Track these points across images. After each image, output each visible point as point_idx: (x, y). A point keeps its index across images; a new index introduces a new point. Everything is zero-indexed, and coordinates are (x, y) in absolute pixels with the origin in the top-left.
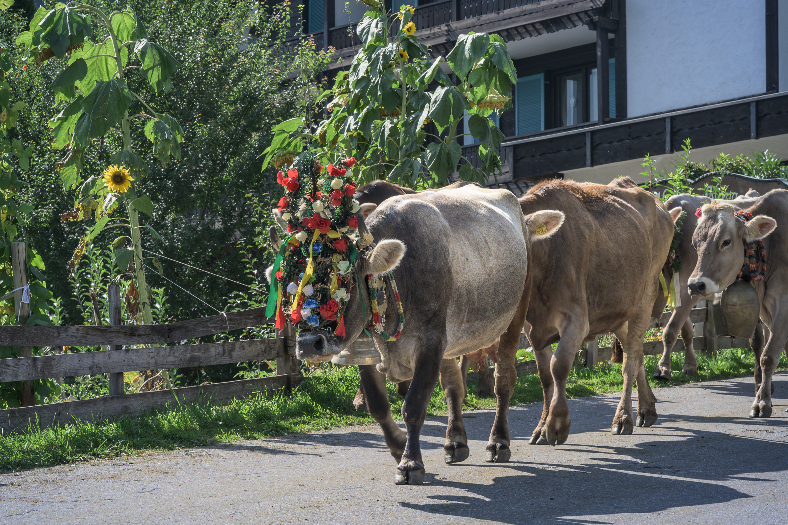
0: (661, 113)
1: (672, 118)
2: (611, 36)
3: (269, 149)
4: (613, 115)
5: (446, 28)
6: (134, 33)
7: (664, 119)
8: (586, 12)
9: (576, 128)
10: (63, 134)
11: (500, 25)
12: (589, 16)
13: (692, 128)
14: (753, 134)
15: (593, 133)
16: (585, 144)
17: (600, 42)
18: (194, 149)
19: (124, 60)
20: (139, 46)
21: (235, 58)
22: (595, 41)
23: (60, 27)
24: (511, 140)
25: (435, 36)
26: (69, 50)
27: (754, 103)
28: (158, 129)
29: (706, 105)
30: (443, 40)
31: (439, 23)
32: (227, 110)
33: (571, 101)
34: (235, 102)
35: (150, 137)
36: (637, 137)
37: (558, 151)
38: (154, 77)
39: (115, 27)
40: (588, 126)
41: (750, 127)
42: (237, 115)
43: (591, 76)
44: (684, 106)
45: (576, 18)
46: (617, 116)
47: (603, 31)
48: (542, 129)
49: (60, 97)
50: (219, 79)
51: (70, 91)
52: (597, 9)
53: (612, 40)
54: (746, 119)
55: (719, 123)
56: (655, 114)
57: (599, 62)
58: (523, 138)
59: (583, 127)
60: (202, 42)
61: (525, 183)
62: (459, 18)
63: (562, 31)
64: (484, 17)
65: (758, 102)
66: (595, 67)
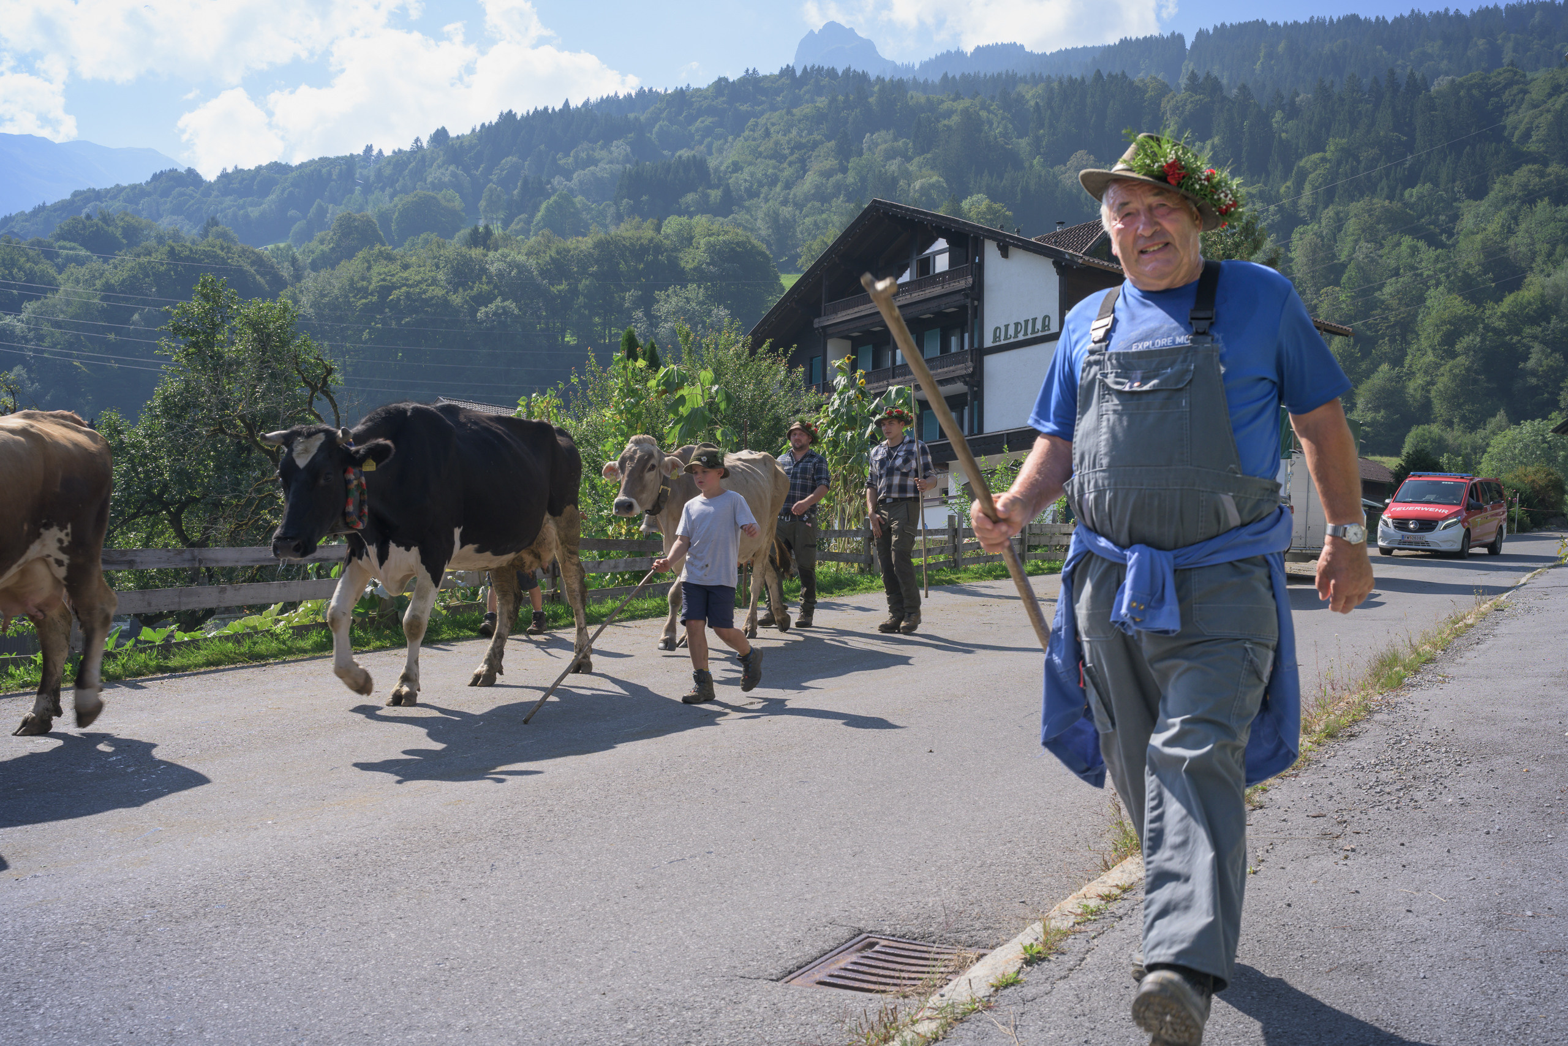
0: (1002, 431)
1: (1008, 434)
2: (975, 389)
4: (976, 431)
7: (1003, 435)
8: (962, 376)
12: (964, 379)
17: (969, 392)
21: (770, 397)
22: (966, 391)
25: (881, 387)
36: (989, 444)
42: (772, 428)
43: (964, 410)
44: (1014, 427)
45: (958, 379)
46: (978, 432)
47: (971, 386)
50: (761, 408)
52: (968, 374)
53: (976, 391)
56: (998, 432)
57: (969, 403)
60: (751, 387)
62: (893, 377)
66: (967, 405)
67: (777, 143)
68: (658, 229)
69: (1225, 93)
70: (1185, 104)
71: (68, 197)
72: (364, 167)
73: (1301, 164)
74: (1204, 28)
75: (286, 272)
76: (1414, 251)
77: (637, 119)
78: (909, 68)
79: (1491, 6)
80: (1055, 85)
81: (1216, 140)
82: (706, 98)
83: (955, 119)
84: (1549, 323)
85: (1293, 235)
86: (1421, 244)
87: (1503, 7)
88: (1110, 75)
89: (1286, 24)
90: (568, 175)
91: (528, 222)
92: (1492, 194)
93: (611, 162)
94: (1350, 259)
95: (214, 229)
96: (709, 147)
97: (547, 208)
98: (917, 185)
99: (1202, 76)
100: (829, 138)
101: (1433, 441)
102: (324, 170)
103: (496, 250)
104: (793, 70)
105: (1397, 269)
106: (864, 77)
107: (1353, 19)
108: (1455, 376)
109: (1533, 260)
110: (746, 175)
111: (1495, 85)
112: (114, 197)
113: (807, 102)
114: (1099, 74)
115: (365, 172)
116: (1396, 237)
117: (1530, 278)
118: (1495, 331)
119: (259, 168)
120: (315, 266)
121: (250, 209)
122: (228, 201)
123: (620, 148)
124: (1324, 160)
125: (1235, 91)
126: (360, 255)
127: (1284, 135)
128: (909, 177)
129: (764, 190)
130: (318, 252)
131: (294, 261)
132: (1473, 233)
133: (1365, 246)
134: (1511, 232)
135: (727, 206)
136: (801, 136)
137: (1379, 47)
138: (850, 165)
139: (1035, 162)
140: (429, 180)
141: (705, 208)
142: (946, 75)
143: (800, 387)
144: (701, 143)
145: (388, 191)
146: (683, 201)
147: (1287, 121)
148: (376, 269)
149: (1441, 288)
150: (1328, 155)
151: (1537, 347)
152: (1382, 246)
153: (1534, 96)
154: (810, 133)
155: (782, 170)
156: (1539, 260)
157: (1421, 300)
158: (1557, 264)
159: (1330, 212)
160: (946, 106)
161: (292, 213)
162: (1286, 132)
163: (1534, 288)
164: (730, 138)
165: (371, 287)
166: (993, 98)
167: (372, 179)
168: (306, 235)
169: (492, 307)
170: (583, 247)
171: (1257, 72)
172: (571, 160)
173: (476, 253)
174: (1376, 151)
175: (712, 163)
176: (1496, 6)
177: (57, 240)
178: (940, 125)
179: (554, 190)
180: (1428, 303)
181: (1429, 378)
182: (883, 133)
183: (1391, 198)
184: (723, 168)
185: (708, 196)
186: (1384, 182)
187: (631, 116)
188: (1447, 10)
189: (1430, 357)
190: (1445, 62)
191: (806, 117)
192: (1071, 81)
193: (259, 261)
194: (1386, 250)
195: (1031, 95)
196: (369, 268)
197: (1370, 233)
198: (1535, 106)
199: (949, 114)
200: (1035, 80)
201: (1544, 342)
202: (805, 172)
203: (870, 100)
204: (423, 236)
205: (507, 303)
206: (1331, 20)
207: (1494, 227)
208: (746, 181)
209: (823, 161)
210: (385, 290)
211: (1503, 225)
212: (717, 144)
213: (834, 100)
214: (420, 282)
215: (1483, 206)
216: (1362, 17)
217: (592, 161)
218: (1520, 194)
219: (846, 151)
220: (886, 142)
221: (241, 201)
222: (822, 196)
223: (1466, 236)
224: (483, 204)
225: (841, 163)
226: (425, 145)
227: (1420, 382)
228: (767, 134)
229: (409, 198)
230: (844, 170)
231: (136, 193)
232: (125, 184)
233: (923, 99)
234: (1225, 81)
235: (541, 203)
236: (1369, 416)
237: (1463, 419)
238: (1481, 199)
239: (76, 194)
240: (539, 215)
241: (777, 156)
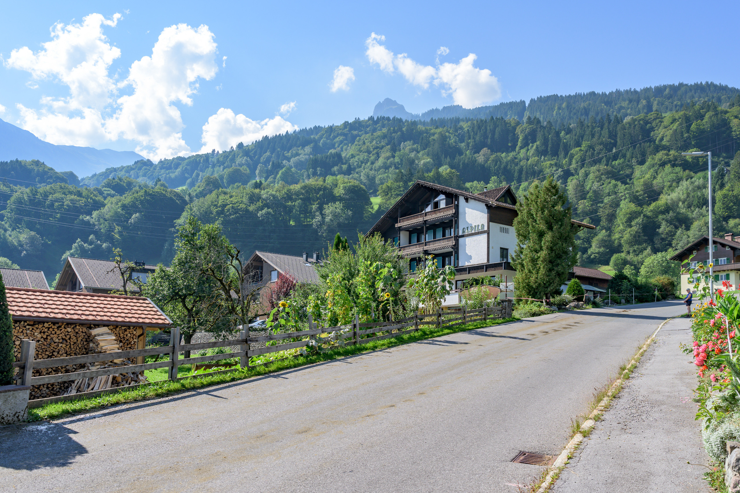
4: (456, 266)
7: (467, 268)
53: (456, 251)
57: (453, 255)
65: (486, 265)
67: (368, 147)
68: (324, 181)
69: (542, 124)
70: (526, 129)
71: (104, 170)
72: (212, 158)
73: (572, 152)
74: (533, 98)
75: (187, 198)
76: (616, 186)
77: (314, 138)
78: (417, 116)
79: (648, 87)
80: (475, 122)
81: (538, 143)
82: (340, 129)
83: (436, 136)
84: (669, 214)
85: (568, 180)
86: (619, 183)
87: (653, 87)
88: (497, 118)
89: (566, 96)
90: (289, 159)
91: (275, 178)
92: (647, 163)
93: (305, 155)
94: (590, 189)
95: (159, 183)
96: (342, 148)
97: (282, 173)
98: (422, 162)
99: (532, 118)
100: (387, 144)
101: (622, 260)
102: (198, 159)
103: (264, 190)
104: (374, 118)
105: (609, 193)
106: (400, 120)
107: (593, 93)
108: (631, 234)
109: (663, 188)
110: (356, 159)
111: (649, 119)
112: (121, 171)
113: (379, 130)
114: (492, 118)
115: (213, 159)
116: (609, 180)
117: (662, 196)
118: (648, 217)
119: (174, 159)
120: (197, 196)
121: (171, 174)
122: (163, 171)
123: (308, 149)
124: (580, 150)
125: (545, 123)
126: (214, 192)
127: (565, 141)
128: (419, 159)
129: (364, 164)
130: (198, 191)
131: (189, 195)
132: (639, 179)
133: (596, 185)
134: (655, 178)
135: (349, 171)
136: (377, 144)
137: (603, 104)
138: (396, 155)
139: (467, 152)
140: (237, 163)
141: (341, 172)
142: (432, 119)
144: (338, 147)
145: (222, 167)
146: (333, 169)
147: (566, 135)
148: (220, 197)
149: (626, 200)
150: (582, 148)
151: (664, 223)
152: (603, 184)
153: (665, 123)
154: (380, 143)
155: (370, 157)
156: (665, 189)
157: (618, 205)
158: (672, 190)
159: (582, 172)
160: (432, 131)
161: (186, 175)
162: (565, 139)
163: (664, 200)
164: (350, 145)
165: (219, 205)
166: (451, 128)
167: (215, 162)
168: (192, 185)
169: (264, 211)
170: (297, 188)
171: (554, 115)
172: (290, 154)
173: (257, 191)
174: (602, 146)
175: (343, 155)
176: (651, 87)
177: (103, 188)
178: (430, 139)
179: (284, 166)
180: (621, 206)
181: (621, 236)
182: (408, 142)
183: (607, 165)
184: (347, 156)
185: (341, 168)
186: (604, 159)
187: (312, 137)
188: (630, 89)
189: (621, 227)
190: (630, 110)
191: (379, 136)
192: (482, 121)
193: (177, 195)
194: (605, 186)
195: (465, 126)
196: (218, 197)
197: (599, 179)
198: (666, 128)
199: (434, 134)
200: (467, 120)
201: (667, 221)
202: (379, 157)
203: (403, 129)
204: (236, 184)
205: (269, 210)
206: (584, 94)
207: (648, 176)
208: (356, 161)
209: (385, 154)
210: (224, 206)
211: (651, 175)
212: (345, 147)
213: (389, 129)
214: (237, 202)
215: (644, 167)
216: (596, 93)
217: (297, 154)
218: (658, 163)
219: (394, 150)
220: (409, 146)
221: (167, 172)
222: (386, 167)
223: (637, 180)
224: (257, 172)
225: (392, 154)
226: (235, 149)
227: (617, 237)
228: (364, 143)
229: (231, 170)
230: (394, 157)
231: (129, 169)
232: (125, 166)
233: (423, 129)
234: (541, 119)
235: (279, 171)
236: (597, 250)
237: (634, 251)
238: (643, 164)
239: (107, 169)
240: (278, 176)
241: (369, 152)
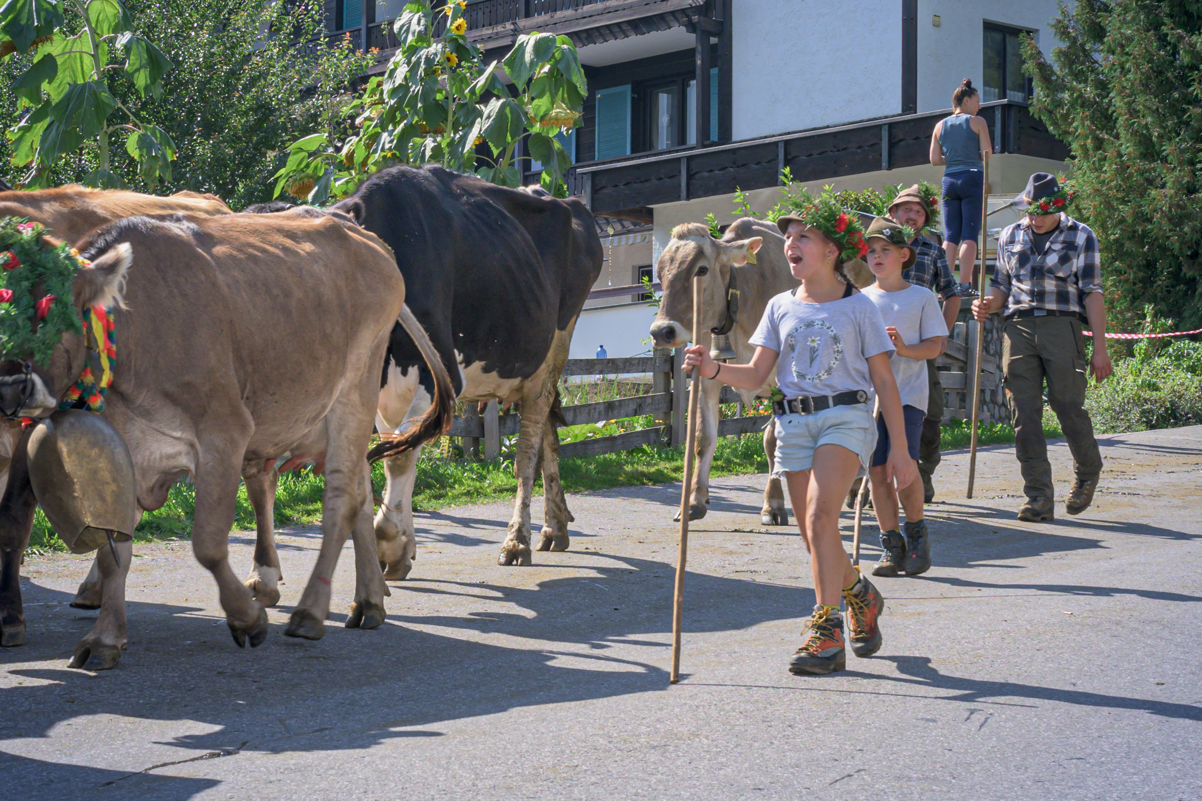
0: (773, 136)
1: (787, 142)
2: (713, 40)
3: (282, 171)
4: (714, 137)
5: (512, 27)
6: (117, 25)
7: (776, 144)
8: (683, 11)
9: (669, 152)
10: (25, 147)
11: (578, 25)
12: (687, 16)
13: (810, 155)
14: (884, 164)
15: (689, 158)
16: (680, 172)
17: (700, 48)
18: (193, 171)
19: (104, 59)
20: (123, 39)
21: (247, 58)
22: (694, 46)
23: (24, 16)
24: (589, 166)
25: (498, 36)
26: (35, 43)
27: (886, 127)
28: (144, 143)
29: (828, 127)
30: (506, 42)
31: (504, 20)
32: (237, 122)
33: (664, 119)
34: (246, 113)
35: (135, 154)
36: (743, 165)
37: (646, 181)
38: (141, 80)
39: (93, 17)
40: (684, 150)
41: (881, 155)
42: (251, 130)
43: (688, 89)
44: (802, 128)
45: (672, 18)
46: (719, 139)
47: (704, 35)
48: (628, 152)
49: (24, 102)
50: (228, 84)
51: (35, 95)
52: (696, 7)
53: (715, 45)
54: (875, 146)
55: (844, 149)
56: (766, 137)
57: (698, 72)
58: (604, 163)
59: (677, 151)
61: (606, 219)
62: (528, 15)
63: (653, 33)
64: (559, 14)
65: (891, 126)
66: (694, 78)
143: (316, 38)
